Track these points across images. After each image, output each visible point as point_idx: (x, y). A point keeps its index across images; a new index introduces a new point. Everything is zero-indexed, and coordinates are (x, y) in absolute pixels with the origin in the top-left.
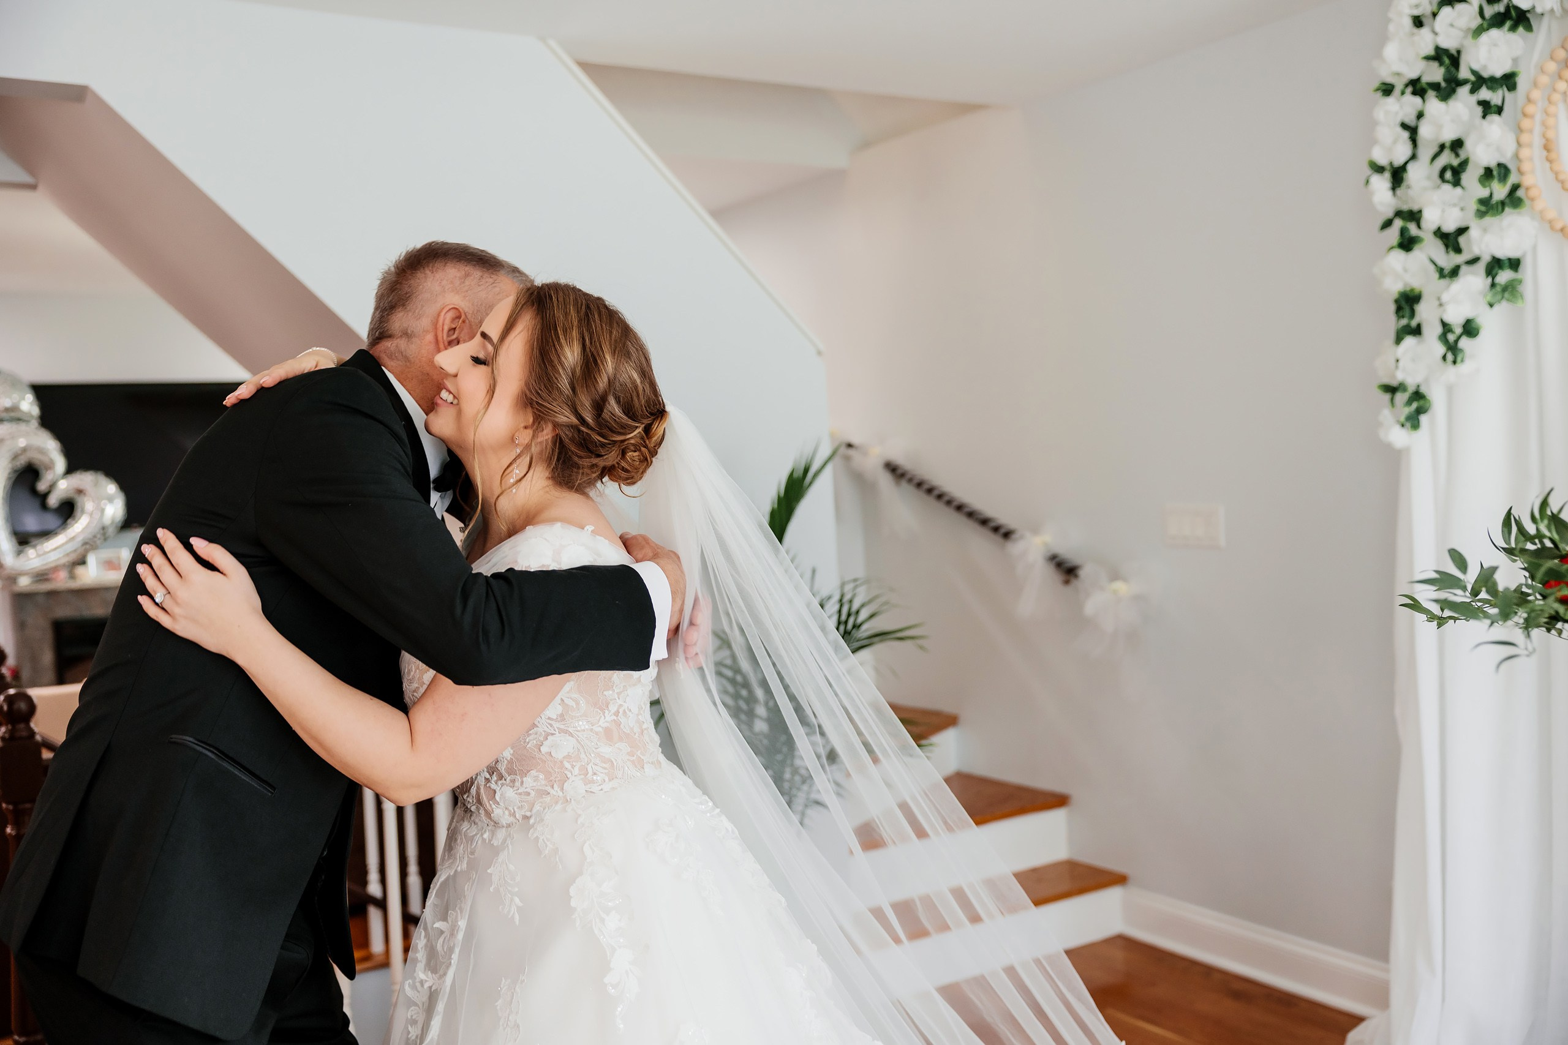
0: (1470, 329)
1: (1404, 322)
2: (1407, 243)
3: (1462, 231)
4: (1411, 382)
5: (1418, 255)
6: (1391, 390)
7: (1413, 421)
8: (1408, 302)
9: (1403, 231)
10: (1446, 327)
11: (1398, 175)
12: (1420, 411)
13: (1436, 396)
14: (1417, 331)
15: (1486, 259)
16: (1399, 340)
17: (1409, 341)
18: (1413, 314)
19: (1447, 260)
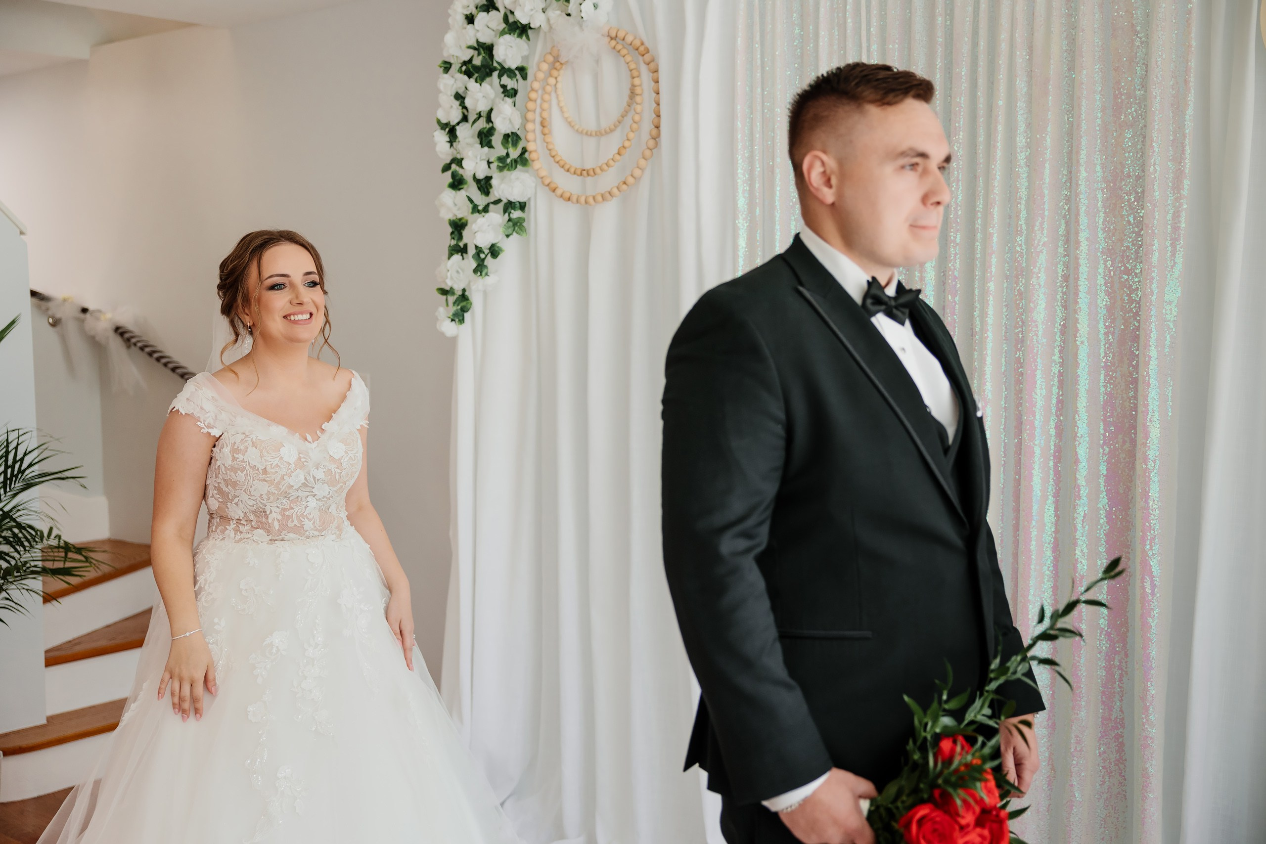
0: (494, 251)
1: (453, 242)
2: (457, 183)
3: (488, 179)
4: (458, 288)
5: (462, 194)
6: (444, 292)
7: (459, 317)
8: (458, 227)
9: (454, 175)
10: (479, 250)
11: (452, 132)
12: (464, 310)
13: (476, 299)
14: (463, 250)
15: (505, 201)
16: (450, 255)
17: (457, 257)
18: (460, 237)
19: (481, 200)
